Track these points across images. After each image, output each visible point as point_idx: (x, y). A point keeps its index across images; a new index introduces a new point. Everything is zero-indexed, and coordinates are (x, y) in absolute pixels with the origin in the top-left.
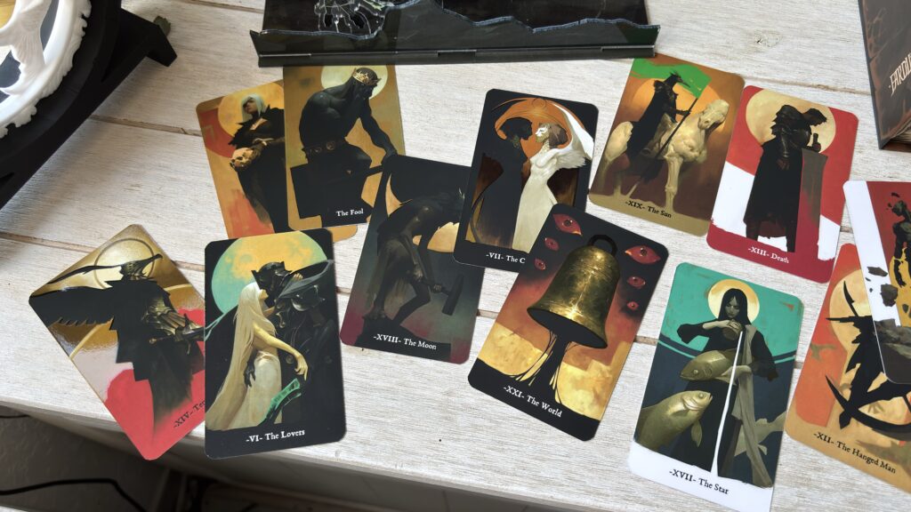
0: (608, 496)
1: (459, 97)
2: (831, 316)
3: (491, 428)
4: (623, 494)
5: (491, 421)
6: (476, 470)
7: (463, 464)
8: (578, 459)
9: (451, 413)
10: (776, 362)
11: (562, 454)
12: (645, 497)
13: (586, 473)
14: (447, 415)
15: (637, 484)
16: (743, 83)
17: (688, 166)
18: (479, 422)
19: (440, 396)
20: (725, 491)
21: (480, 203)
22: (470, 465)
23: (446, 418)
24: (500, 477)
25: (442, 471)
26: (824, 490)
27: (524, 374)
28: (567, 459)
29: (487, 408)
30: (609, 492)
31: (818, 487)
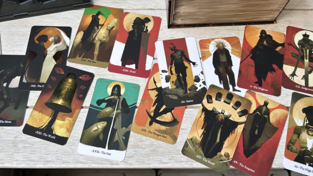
0: (70, 163)
1: (22, 30)
2: (149, 89)
3: (30, 147)
4: (75, 161)
5: (30, 144)
6: (25, 162)
7: (20, 161)
8: (61, 152)
9: (16, 144)
10: (130, 107)
11: (55, 151)
12: (83, 161)
13: (63, 156)
14: (15, 145)
15: (80, 157)
16: (123, 11)
17: (102, 44)
18: (26, 145)
19: (13, 139)
20: (110, 154)
21: (28, 68)
22: (22, 161)
23: (15, 146)
24: (33, 163)
25: (13, 164)
26: (143, 148)
27: (42, 126)
28: (57, 153)
29: (29, 140)
30: (71, 161)
31: (141, 147)
